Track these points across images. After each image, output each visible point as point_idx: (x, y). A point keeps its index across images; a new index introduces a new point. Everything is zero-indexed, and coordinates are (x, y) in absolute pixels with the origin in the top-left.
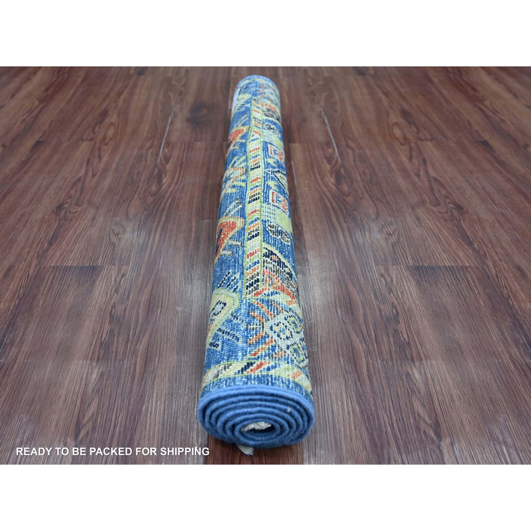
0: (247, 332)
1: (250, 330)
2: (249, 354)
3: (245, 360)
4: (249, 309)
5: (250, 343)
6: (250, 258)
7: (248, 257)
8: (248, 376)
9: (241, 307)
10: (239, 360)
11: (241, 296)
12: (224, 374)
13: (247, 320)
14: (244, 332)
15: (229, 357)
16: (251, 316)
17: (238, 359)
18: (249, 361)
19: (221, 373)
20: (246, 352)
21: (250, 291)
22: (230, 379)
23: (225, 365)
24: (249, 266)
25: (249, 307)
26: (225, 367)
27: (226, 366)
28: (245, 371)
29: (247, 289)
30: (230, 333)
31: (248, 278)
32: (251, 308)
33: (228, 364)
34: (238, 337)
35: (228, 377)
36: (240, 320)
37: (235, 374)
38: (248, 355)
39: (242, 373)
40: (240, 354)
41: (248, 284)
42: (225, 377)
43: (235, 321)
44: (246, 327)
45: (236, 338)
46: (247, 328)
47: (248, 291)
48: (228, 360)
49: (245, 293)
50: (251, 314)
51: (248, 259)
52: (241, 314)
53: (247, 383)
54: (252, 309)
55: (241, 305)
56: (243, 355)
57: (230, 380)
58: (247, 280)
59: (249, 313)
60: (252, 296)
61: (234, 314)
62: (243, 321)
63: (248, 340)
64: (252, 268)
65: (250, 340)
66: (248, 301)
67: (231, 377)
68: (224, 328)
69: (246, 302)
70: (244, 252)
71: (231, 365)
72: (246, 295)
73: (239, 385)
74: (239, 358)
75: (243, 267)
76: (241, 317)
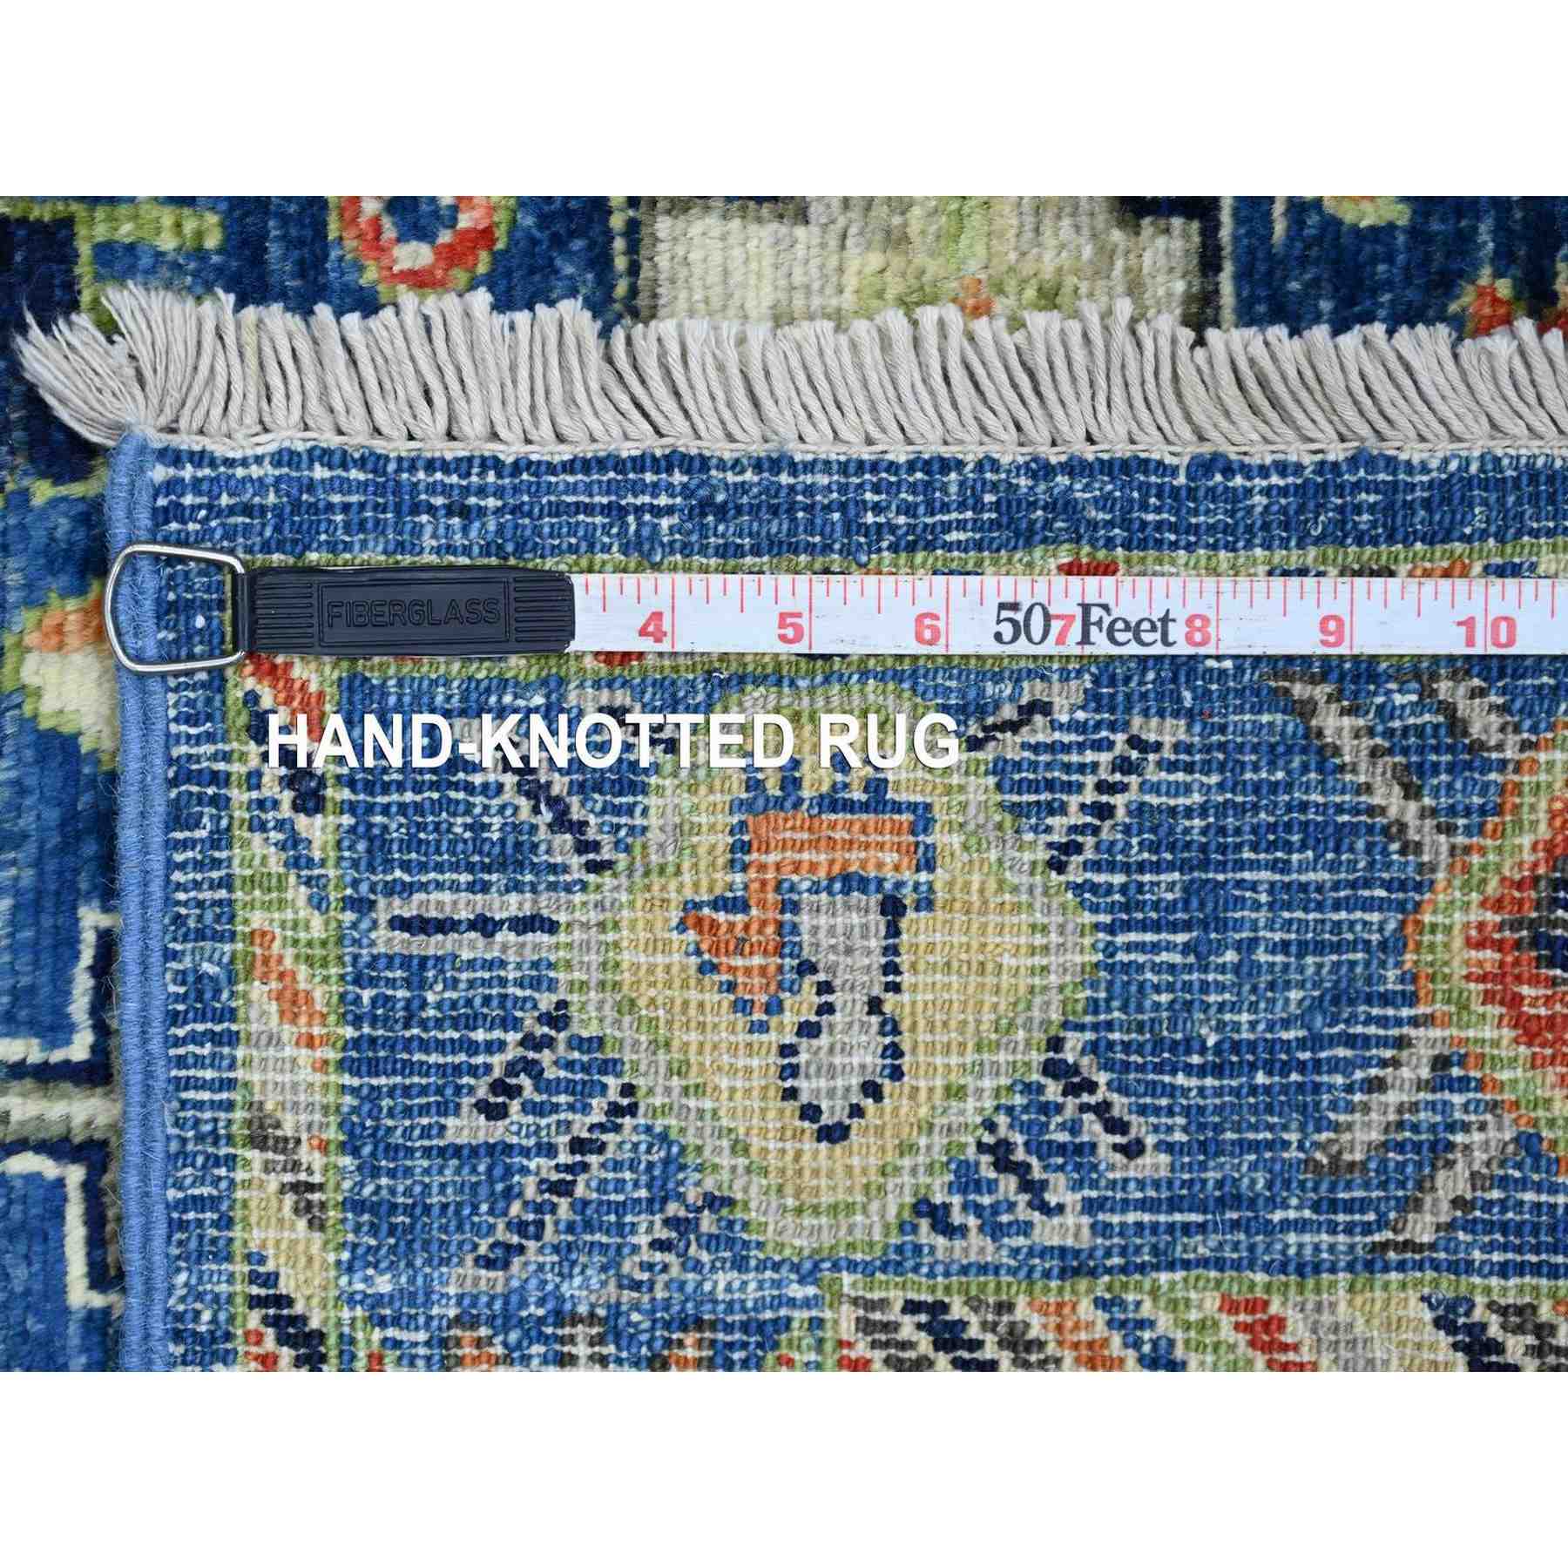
0: (541, 1321)
1: (562, 1340)
2: (384, 1341)
3: (346, 1314)
4: (729, 1328)
5: (458, 1343)
6: (1226, 1321)
7: (1230, 1306)
8: (228, 1336)
9: (762, 1266)
10: (344, 1280)
11: (852, 1266)
12: (262, 1185)
13: (635, 1317)
14: (541, 1302)
15: (374, 1208)
16: (668, 1343)
17: (350, 1269)
18: (332, 1340)
19: (268, 1167)
20: (396, 1321)
21: (892, 1327)
22: (226, 1222)
23: (321, 1187)
24: (1146, 1310)
25: (745, 1327)
26: (311, 1188)
27: (316, 1197)
28: (266, 1321)
29: (911, 1307)
30: (564, 1203)
31: (1021, 1312)
32: (737, 1336)
33: (323, 1206)
34: (517, 1262)
35: (238, 1214)
36: (650, 1267)
37: (248, 1257)
38: (377, 1335)
39: (255, 1302)
40: (384, 1284)
41: (958, 1311)
42: (239, 1194)
43: (646, 1230)
44: (583, 1309)
45: (508, 1248)
46: (575, 1320)
47: (894, 1314)
48: (356, 1205)
49: (876, 1295)
50: (690, 1338)
51: (1212, 1302)
52: (697, 1266)
53: (178, 1336)
54: (730, 1346)
55: (776, 1267)
56: (379, 1300)
57: (215, 1224)
58: (1005, 1307)
59: (699, 1324)
60: (841, 1344)
61: (707, 1222)
62: (636, 1286)
63: (484, 1331)
64: (1116, 1340)
65: (478, 1343)
66: (799, 1315)
67: (237, 1233)
68: (624, 1140)
69: (792, 1303)
70: (1306, 1269)
71: (316, 1224)
72: (855, 1302)
73: (171, 1289)
74: (358, 1276)
75: (1142, 1268)
76: (675, 1271)
